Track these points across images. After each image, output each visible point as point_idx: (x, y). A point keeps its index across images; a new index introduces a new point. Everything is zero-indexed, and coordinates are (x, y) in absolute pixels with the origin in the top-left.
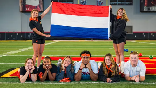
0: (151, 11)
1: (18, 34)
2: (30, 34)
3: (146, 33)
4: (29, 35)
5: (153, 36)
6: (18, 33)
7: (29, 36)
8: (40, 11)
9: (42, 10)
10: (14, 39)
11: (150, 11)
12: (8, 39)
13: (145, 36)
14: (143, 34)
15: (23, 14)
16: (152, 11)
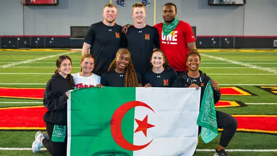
0: (225, 3)
1: (19, 39)
2: (38, 39)
3: (217, 38)
4: (36, 40)
5: (228, 42)
6: (19, 37)
7: (36, 42)
8: (53, 3)
9: (56, 2)
10: (13, 46)
11: (223, 3)
12: (5, 46)
13: (214, 42)
14: (213, 39)
15: (26, 7)
16: (227, 3)
